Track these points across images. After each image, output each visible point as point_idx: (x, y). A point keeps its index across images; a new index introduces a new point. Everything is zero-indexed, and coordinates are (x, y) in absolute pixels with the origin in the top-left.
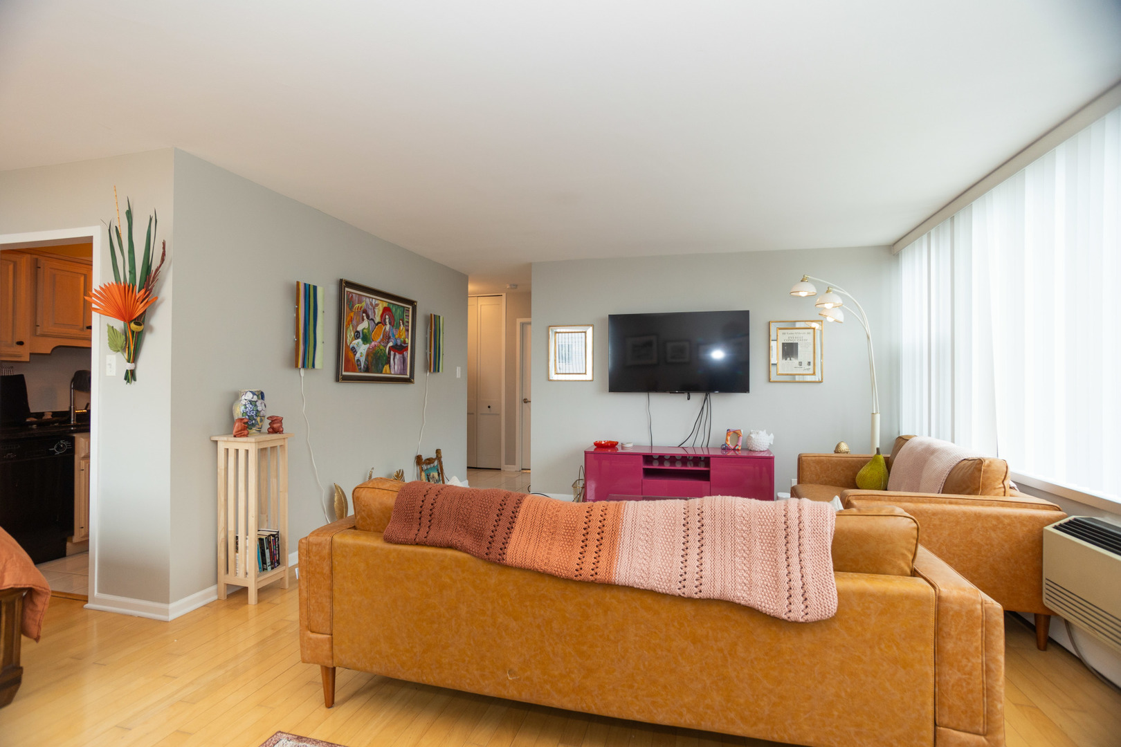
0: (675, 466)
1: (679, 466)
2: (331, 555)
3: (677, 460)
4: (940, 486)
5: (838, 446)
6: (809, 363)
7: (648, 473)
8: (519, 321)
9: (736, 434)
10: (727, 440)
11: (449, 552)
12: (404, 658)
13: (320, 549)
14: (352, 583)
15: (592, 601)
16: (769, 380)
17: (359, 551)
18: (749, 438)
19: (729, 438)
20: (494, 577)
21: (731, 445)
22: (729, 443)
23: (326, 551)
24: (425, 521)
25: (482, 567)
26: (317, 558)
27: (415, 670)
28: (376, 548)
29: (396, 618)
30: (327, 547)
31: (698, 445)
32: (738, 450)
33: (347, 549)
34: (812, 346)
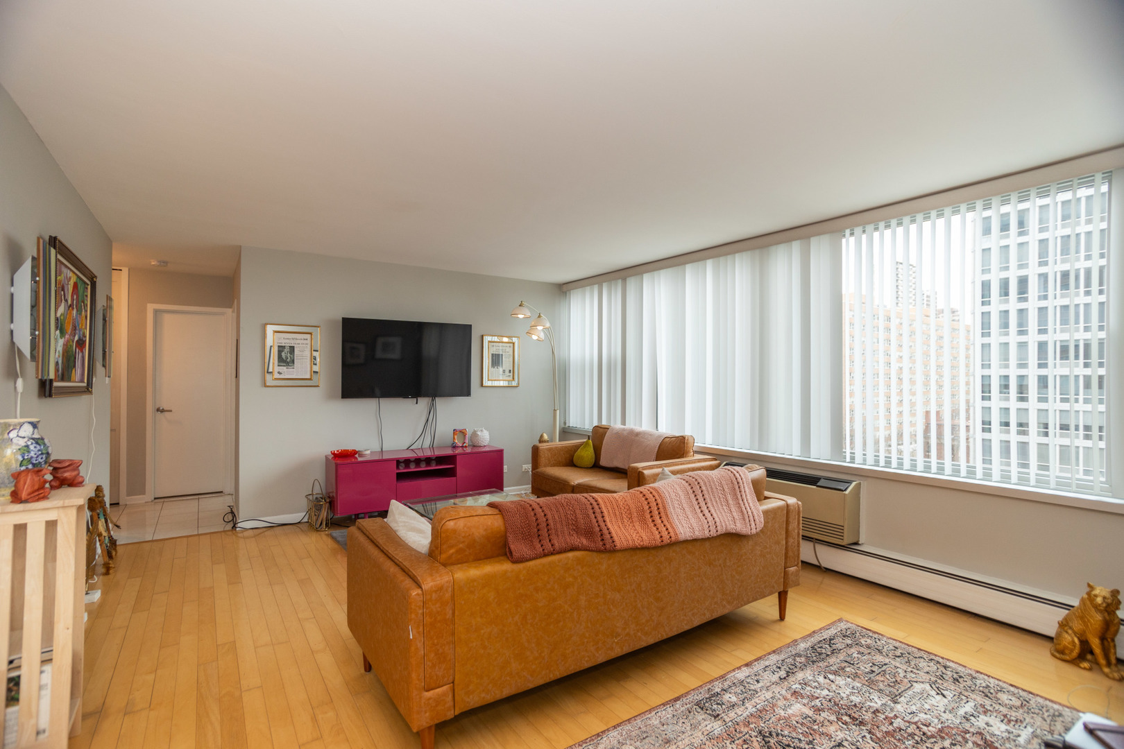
0: (420, 467)
1: (423, 467)
2: (453, 596)
3: (412, 462)
4: (654, 456)
5: (542, 436)
6: (510, 371)
7: (401, 477)
8: (151, 307)
9: (463, 433)
10: (454, 438)
11: (571, 555)
12: (534, 667)
13: (441, 594)
14: (481, 617)
15: (663, 559)
16: (482, 385)
17: (488, 581)
18: (475, 434)
19: (456, 437)
20: (604, 563)
21: (458, 442)
22: (456, 441)
23: (448, 595)
24: (544, 532)
25: (596, 557)
26: (438, 605)
27: (544, 672)
28: (506, 572)
29: (526, 632)
30: (450, 589)
31: (425, 446)
32: (466, 447)
33: (475, 584)
34: (512, 358)
